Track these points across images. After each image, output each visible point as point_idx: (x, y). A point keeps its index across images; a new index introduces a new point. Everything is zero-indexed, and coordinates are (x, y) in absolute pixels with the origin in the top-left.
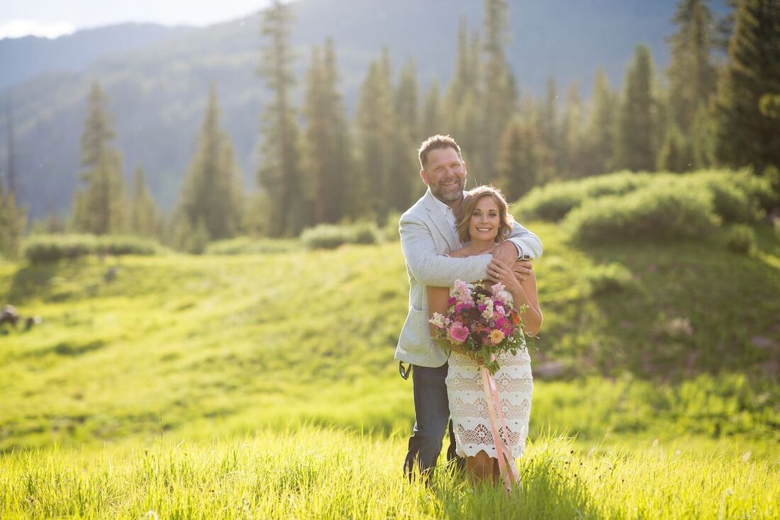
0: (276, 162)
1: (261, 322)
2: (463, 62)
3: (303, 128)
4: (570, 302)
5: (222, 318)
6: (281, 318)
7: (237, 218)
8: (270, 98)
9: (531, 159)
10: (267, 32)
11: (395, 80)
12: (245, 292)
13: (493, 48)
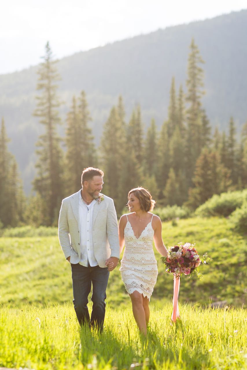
0: (46, 174)
1: (42, 278)
2: (173, 107)
3: (65, 151)
4: (232, 265)
5: (17, 276)
6: (55, 276)
7: (20, 213)
8: (43, 130)
9: (216, 174)
10: (41, 86)
11: (127, 120)
12: (31, 260)
13: (193, 98)
